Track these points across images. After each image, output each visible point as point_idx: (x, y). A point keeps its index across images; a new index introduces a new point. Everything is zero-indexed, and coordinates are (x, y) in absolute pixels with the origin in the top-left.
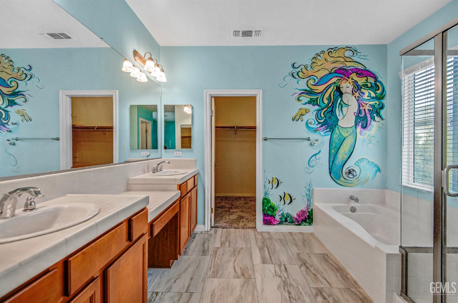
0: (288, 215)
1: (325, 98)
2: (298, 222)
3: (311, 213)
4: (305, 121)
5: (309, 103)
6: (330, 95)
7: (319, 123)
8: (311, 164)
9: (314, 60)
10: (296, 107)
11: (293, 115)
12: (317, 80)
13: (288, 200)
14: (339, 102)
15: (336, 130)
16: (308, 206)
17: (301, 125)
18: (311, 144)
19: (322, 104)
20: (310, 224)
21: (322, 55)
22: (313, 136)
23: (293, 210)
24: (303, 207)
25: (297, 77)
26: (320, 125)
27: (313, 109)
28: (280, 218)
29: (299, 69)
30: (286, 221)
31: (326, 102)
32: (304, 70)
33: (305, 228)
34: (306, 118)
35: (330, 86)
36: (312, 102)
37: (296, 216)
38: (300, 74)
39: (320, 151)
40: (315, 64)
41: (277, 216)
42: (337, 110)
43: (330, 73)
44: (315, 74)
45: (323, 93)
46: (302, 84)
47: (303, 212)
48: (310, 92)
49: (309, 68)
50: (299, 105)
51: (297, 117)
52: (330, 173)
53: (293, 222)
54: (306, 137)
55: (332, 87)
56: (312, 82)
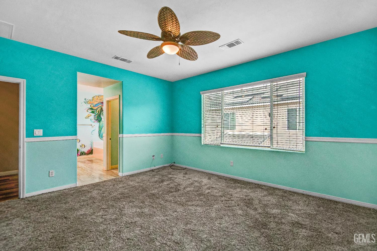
0: (84, 152)
1: (97, 111)
2: (87, 154)
3: (92, 150)
4: (90, 119)
5: (91, 112)
6: (99, 111)
7: (95, 119)
8: (92, 133)
9: (93, 98)
10: (87, 114)
11: (86, 116)
12: (94, 105)
13: (83, 147)
14: (102, 113)
15: (101, 122)
16: (91, 148)
17: (88, 120)
18: (92, 127)
19: (96, 113)
20: (92, 154)
21: (96, 97)
22: (93, 124)
23: (86, 150)
24: (89, 149)
25: (87, 103)
26: (95, 120)
27: (93, 115)
28: (80, 154)
29: (87, 101)
30: (83, 154)
31: (98, 113)
32: (89, 101)
33: (90, 156)
34: (90, 118)
35: (99, 107)
36: (93, 112)
37: (86, 152)
38: (88, 102)
39: (95, 129)
40: (93, 100)
41: (79, 153)
42: (101, 115)
43: (99, 103)
44: (93, 103)
45: (96, 109)
46: (89, 106)
47: (89, 150)
48: (92, 109)
49: (91, 101)
50: (88, 113)
51: (87, 117)
52: (99, 136)
53: (85, 154)
54: (90, 124)
55: (99, 108)
56: (92, 105)
